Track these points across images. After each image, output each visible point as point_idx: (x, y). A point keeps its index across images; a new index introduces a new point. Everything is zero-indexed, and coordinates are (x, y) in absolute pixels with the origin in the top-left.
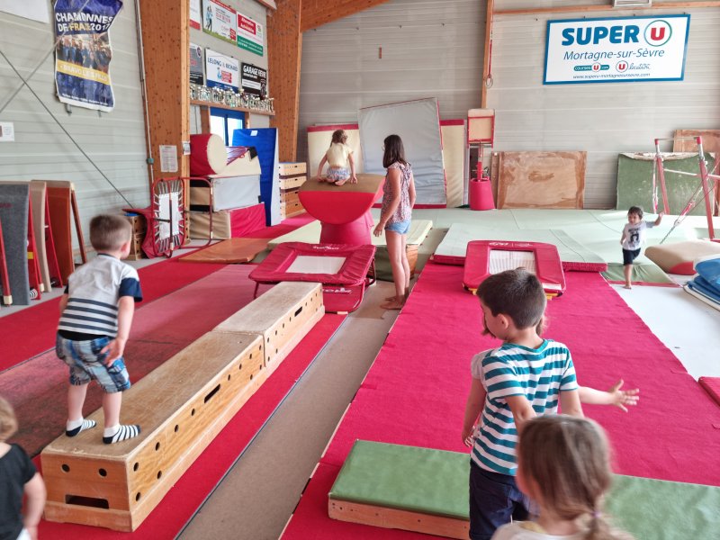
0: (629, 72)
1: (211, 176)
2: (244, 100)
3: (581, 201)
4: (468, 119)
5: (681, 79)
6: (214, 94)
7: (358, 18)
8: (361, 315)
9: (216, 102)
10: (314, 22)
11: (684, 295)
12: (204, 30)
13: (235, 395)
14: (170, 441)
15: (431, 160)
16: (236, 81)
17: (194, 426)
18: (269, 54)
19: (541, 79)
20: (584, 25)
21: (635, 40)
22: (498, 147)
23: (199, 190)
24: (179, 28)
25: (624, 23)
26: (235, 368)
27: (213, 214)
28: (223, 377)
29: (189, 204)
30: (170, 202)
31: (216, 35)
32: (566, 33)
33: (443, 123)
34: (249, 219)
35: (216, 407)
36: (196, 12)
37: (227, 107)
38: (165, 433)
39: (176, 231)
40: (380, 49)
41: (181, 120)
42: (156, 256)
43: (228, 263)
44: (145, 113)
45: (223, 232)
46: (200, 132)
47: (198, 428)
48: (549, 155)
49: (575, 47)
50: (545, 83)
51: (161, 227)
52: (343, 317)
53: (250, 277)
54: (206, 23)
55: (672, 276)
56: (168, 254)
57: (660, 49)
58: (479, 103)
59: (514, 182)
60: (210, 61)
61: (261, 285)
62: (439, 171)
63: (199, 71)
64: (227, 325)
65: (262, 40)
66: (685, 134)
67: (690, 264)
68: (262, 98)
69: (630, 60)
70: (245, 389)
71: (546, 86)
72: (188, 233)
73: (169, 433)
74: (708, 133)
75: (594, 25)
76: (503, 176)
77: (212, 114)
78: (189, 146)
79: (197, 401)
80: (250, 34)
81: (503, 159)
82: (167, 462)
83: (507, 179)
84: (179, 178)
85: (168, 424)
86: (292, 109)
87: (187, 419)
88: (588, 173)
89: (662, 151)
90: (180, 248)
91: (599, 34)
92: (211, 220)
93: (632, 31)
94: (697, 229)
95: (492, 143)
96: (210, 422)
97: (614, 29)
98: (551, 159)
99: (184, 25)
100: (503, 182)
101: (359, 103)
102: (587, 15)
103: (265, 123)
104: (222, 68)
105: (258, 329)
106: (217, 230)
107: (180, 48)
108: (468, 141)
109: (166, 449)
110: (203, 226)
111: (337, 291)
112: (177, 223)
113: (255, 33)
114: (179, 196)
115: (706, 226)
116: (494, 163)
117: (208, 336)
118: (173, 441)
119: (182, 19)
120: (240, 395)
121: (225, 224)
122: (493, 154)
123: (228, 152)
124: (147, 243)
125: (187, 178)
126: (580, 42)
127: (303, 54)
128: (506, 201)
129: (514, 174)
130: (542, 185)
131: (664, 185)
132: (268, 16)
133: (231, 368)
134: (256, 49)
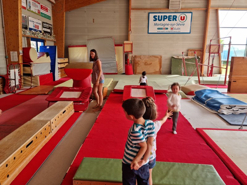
0: (174, 30)
1: (31, 63)
2: (44, 35)
3: (161, 72)
4: (124, 44)
5: (190, 33)
6: (32, 33)
7: (85, 8)
8: (87, 112)
9: (33, 36)
10: (70, 9)
11: (191, 102)
12: (28, 10)
13: (39, 144)
14: (12, 163)
15: (112, 58)
16: (40, 28)
17: (22, 157)
18: (53, 20)
19: (147, 32)
20: (160, 15)
21: (176, 20)
22: (134, 54)
23: (27, 68)
24: (18, 9)
25: (172, 14)
26: (39, 134)
27: (32, 77)
28: (34, 138)
29: (22, 73)
30: (15, 72)
31: (32, 12)
32: (155, 17)
33: (116, 45)
34: (47, 78)
35: (31, 149)
36: (25, 3)
37: (37, 38)
38: (10, 160)
39: (17, 83)
40: (94, 19)
41: (19, 42)
42: (9, 93)
43: (38, 95)
44: (4, 39)
45: (36, 83)
46: (27, 46)
47: (24, 157)
48: (150, 57)
49: (157, 22)
50: (148, 33)
51: (11, 82)
52: (81, 113)
53: (46, 100)
54: (28, 7)
55: (188, 96)
56: (14, 92)
57: (183, 23)
58: (127, 39)
59: (139, 65)
60: (30, 21)
61: (50, 103)
62: (115, 62)
63: (26, 24)
64: (36, 118)
65: (50, 14)
66: (191, 51)
67: (193, 92)
68: (51, 35)
69: (174, 27)
70: (43, 142)
71: (149, 34)
72: (22, 84)
73: (11, 160)
74: (198, 50)
75: (163, 15)
76: (136, 63)
77: (31, 40)
78: (22, 52)
79: (23, 147)
80: (46, 12)
81: (136, 58)
82: (11, 171)
83: (137, 65)
84: (18, 64)
85: (11, 156)
86: (62, 39)
87: (19, 154)
88: (163, 63)
89: (184, 56)
90: (19, 89)
91: (165, 18)
92: (31, 79)
93: (175, 17)
94: (195, 80)
95: (132, 52)
96: (29, 155)
97: (169, 16)
98: (151, 58)
99: (19, 8)
100: (136, 65)
101: (87, 38)
102: (161, 11)
103: (52, 44)
104: (35, 24)
105: (48, 119)
106: (34, 83)
107: (18, 16)
108: (124, 52)
109: (11, 166)
110: (28, 81)
111: (79, 104)
112: (18, 80)
113: (47, 12)
114: (19, 70)
115: (198, 80)
116: (133, 59)
117: (29, 122)
118: (13, 164)
119: (19, 6)
120: (41, 144)
121: (37, 80)
122: (132, 56)
123: (38, 54)
124: (6, 88)
125: (21, 64)
126: (159, 20)
127: (65, 20)
128: (137, 72)
129: (139, 63)
130: (148, 66)
131: (185, 67)
132: (52, 6)
133: (37, 134)
134: (48, 17)
